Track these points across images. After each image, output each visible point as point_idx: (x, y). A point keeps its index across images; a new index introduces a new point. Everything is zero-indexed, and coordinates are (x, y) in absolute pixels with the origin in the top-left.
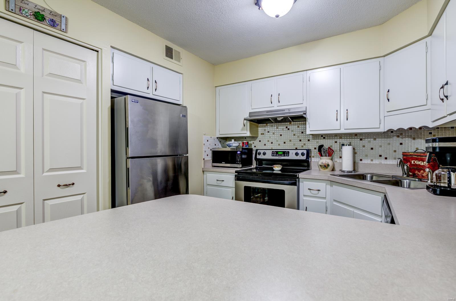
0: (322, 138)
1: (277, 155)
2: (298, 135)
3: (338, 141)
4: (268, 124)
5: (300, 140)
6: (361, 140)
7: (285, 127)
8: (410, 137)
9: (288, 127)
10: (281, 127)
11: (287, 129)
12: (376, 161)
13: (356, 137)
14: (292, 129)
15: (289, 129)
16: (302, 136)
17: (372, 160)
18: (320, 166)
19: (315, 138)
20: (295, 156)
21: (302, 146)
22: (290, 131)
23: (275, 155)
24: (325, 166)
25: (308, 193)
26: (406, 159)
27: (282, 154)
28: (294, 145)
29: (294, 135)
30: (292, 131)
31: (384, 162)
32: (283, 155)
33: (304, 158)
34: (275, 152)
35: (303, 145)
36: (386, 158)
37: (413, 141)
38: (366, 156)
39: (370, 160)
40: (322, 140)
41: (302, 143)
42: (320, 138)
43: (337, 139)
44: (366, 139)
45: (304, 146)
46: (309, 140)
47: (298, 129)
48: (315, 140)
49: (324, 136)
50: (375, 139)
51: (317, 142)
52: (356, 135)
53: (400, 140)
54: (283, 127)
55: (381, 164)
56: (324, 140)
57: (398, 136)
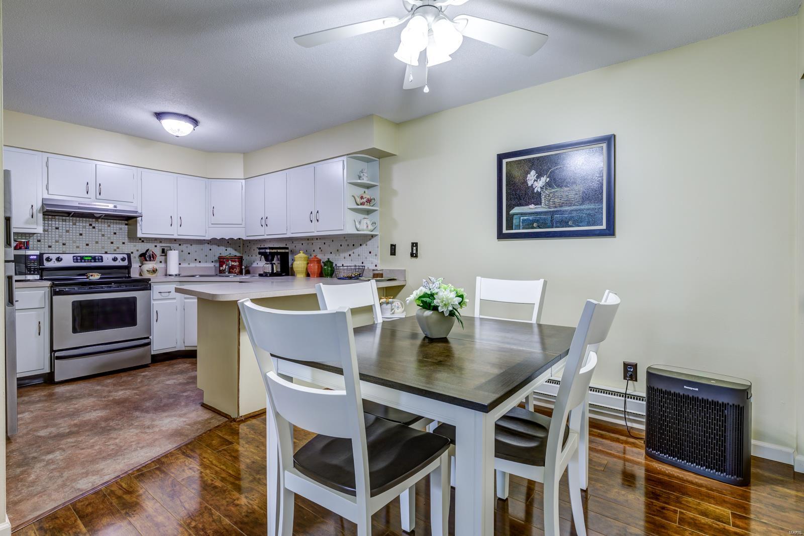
0: (141, 241)
1: (83, 261)
2: (109, 236)
3: (159, 245)
4: (56, 217)
5: (112, 243)
6: (180, 245)
7: (88, 225)
8: (216, 244)
9: (93, 225)
10: (81, 224)
11: (91, 227)
12: (192, 265)
13: (175, 242)
14: (100, 228)
15: (94, 228)
16: (115, 238)
17: (189, 264)
18: (148, 271)
19: (132, 241)
20: (113, 262)
21: (115, 250)
22: (97, 230)
23: (79, 261)
24: (154, 271)
25: (159, 296)
26: (222, 261)
27: (91, 260)
28: (103, 248)
29: (103, 235)
30: (100, 230)
31: (198, 265)
32: (93, 261)
33: (126, 263)
34: (79, 256)
35: (115, 248)
36: (200, 262)
37: (218, 247)
38: (185, 260)
39: (187, 264)
40: (140, 244)
41: (114, 246)
42: (137, 241)
43: (157, 243)
44: (184, 245)
45: (117, 250)
46: (124, 243)
47: (109, 228)
48: (132, 243)
49: (142, 240)
50: (191, 245)
51: (135, 246)
52: (175, 240)
53: (210, 247)
54: (84, 224)
55: (196, 267)
56: (143, 243)
57: (208, 244)
